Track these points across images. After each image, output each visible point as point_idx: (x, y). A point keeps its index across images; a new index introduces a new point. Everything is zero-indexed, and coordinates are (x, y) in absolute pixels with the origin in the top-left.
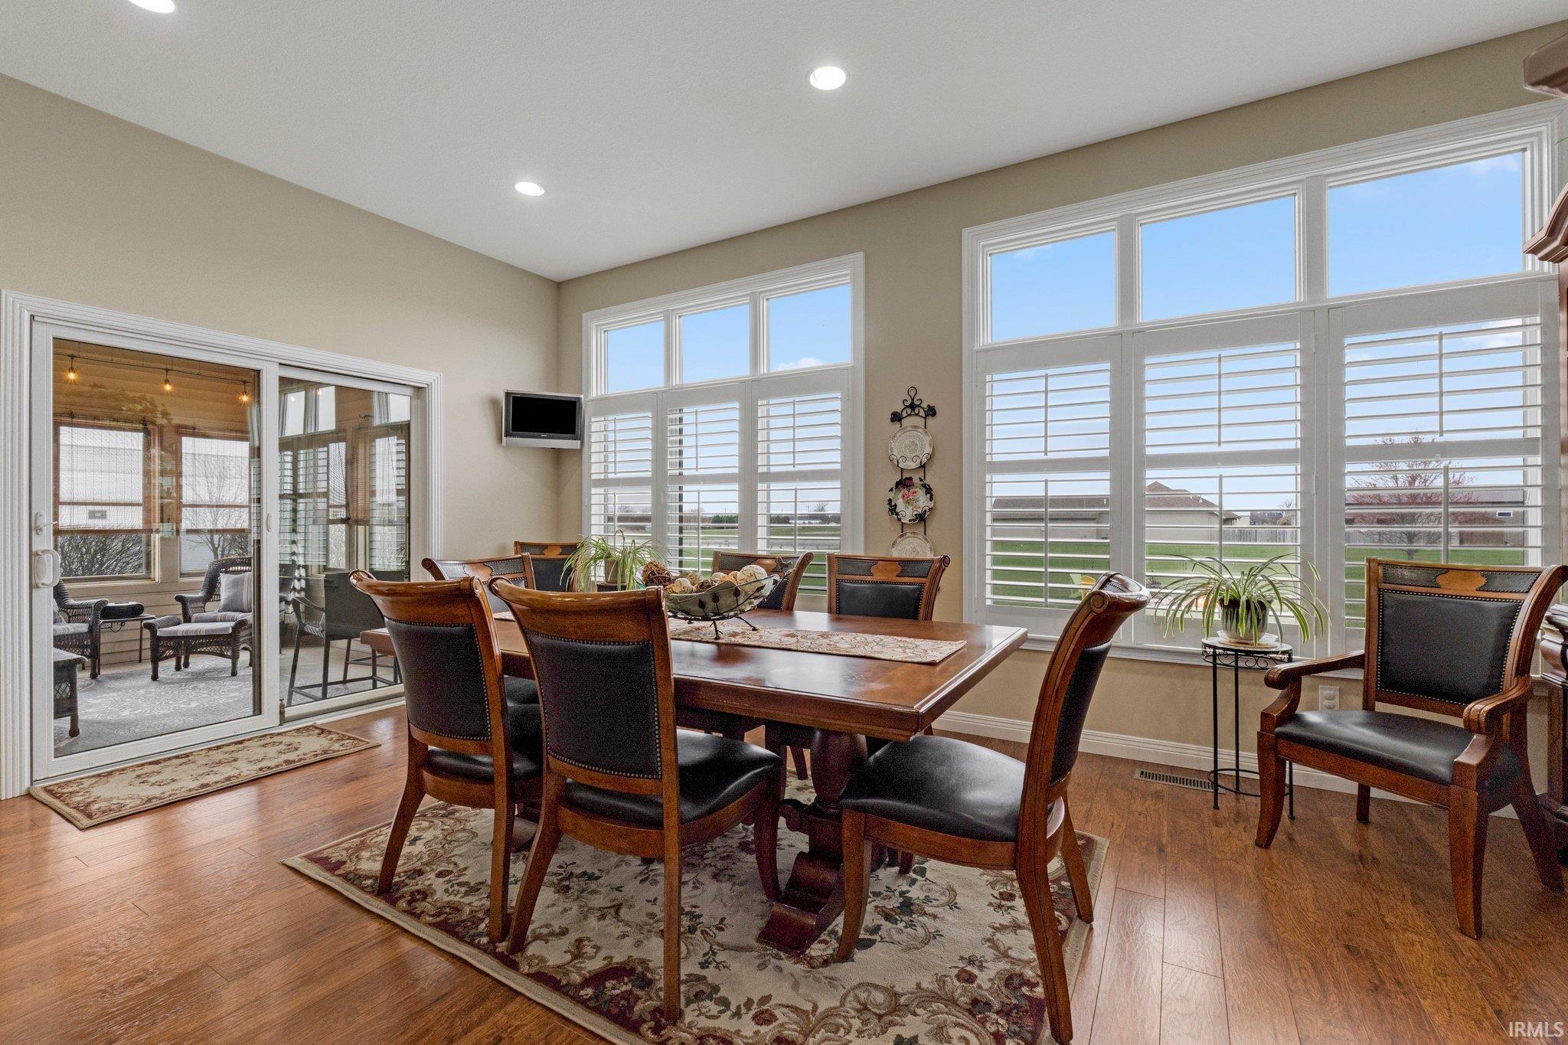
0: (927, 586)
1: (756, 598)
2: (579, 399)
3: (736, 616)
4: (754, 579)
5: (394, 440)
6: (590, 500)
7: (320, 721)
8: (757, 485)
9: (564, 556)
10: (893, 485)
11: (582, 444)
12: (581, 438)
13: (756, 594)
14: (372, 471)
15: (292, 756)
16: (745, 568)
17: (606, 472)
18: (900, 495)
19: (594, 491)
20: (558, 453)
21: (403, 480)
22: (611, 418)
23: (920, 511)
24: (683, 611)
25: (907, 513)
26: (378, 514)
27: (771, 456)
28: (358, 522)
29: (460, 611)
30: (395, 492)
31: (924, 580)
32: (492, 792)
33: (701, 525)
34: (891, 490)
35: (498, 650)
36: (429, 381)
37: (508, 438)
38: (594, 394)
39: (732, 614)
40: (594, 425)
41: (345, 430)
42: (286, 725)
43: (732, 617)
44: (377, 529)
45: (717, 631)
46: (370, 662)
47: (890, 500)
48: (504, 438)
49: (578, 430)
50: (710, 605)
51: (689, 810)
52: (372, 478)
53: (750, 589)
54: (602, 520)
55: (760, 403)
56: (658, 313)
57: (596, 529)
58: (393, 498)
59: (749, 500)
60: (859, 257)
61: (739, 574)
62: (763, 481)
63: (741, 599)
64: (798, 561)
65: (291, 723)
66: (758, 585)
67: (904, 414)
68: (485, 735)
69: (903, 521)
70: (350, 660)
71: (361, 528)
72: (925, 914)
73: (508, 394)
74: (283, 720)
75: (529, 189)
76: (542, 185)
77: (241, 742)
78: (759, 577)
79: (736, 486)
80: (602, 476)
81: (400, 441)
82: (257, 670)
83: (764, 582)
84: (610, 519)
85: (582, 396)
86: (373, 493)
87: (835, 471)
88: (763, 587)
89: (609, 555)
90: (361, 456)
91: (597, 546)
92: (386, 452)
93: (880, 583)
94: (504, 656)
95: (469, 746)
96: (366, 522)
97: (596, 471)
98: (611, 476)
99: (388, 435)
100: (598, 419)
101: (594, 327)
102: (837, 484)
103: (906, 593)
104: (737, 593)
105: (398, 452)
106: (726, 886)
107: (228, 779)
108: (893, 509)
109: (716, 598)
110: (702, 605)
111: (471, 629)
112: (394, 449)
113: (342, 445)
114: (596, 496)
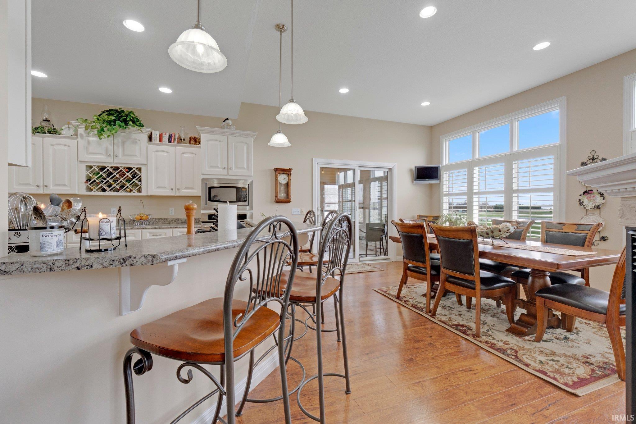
0: (589, 234)
1: (507, 233)
2: (439, 166)
3: (500, 239)
4: (506, 227)
5: (377, 183)
6: (443, 201)
7: (368, 263)
8: (512, 194)
9: (434, 220)
10: (582, 193)
11: (440, 182)
12: (440, 180)
13: (507, 232)
14: (370, 192)
15: (365, 269)
16: (503, 223)
17: (449, 191)
18: (586, 197)
19: (444, 198)
20: (431, 185)
21: (380, 195)
22: (451, 172)
23: (597, 204)
24: (481, 236)
25: (589, 205)
26: (372, 206)
27: (519, 183)
28: (366, 208)
29: (419, 231)
30: (377, 199)
31: (588, 232)
32: (426, 278)
33: (487, 210)
34: (581, 195)
35: (428, 242)
36: (393, 166)
37: (416, 181)
38: (444, 163)
39: (498, 237)
40: (445, 176)
41: (363, 180)
42: (360, 262)
43: (498, 239)
44: (372, 211)
45: (493, 242)
46: (375, 250)
47: (580, 200)
48: (414, 182)
49: (438, 177)
50: (491, 234)
51: (483, 287)
52: (370, 195)
53: (505, 230)
54: (447, 208)
55: (514, 163)
56: (470, 132)
57: (446, 211)
58: (377, 201)
59: (509, 200)
60: (564, 98)
61: (501, 225)
62: (515, 193)
63: (502, 233)
64: (528, 223)
65: (361, 262)
66: (508, 229)
67: (588, 162)
68: (425, 262)
69: (587, 208)
70: (368, 249)
71: (367, 210)
72: (574, 342)
73: (415, 167)
74: (360, 261)
75: (425, 104)
76: (429, 102)
77: (352, 264)
78: (508, 226)
79: (503, 195)
80: (447, 193)
81: (379, 183)
82: (354, 247)
83: (510, 228)
84: (450, 208)
85: (440, 165)
86: (370, 199)
87: (552, 188)
88: (510, 230)
89: (451, 220)
90: (367, 188)
91: (446, 217)
92: (375, 187)
93: (566, 232)
94: (430, 244)
95: (420, 265)
96: (369, 208)
97: (445, 191)
98: (450, 192)
99: (375, 181)
100: (446, 173)
101: (444, 140)
102: (552, 193)
103: (579, 237)
104: (500, 231)
105: (378, 186)
106: (496, 319)
107: (353, 271)
108: (581, 203)
109: (492, 232)
110: (487, 234)
111: (422, 235)
112: (377, 185)
113: (362, 184)
114: (445, 200)
